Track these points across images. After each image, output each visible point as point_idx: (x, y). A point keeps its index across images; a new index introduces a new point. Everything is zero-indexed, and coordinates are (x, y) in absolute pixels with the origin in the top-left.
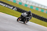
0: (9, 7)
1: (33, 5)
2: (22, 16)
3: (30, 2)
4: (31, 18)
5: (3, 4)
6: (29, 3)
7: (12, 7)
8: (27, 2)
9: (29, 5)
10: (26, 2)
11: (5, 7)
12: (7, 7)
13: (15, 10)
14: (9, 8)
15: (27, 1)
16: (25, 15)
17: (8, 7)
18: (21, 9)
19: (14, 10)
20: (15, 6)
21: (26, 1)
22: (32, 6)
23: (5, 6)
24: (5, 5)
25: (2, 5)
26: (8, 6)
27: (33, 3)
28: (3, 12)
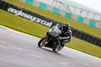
1: (95, 19)
2: (49, 35)
3: (88, 12)
4: (69, 39)
5: (31, 17)
6: (87, 14)
7: (51, 23)
8: (83, 12)
9: (86, 18)
10: (81, 12)
11: (36, 22)
12: (40, 23)
15: (82, 10)
16: (55, 33)
20: (56, 20)
21: (80, 10)
22: (93, 20)
23: (36, 20)
24: (36, 18)
25: (29, 19)
26: (42, 21)
27: (95, 14)
28: (31, 33)
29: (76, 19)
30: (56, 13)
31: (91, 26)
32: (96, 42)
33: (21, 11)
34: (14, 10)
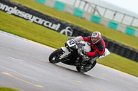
0: (48, 24)
10: (115, 15)
12: (43, 25)
13: (66, 33)
14: (48, 27)
15: (116, 12)
17: (45, 24)
18: (86, 30)
19: (64, 33)
29: (107, 25)
30: (78, 16)
31: (128, 34)
32: (123, 52)
33: (16, 8)
34: (5, 6)
